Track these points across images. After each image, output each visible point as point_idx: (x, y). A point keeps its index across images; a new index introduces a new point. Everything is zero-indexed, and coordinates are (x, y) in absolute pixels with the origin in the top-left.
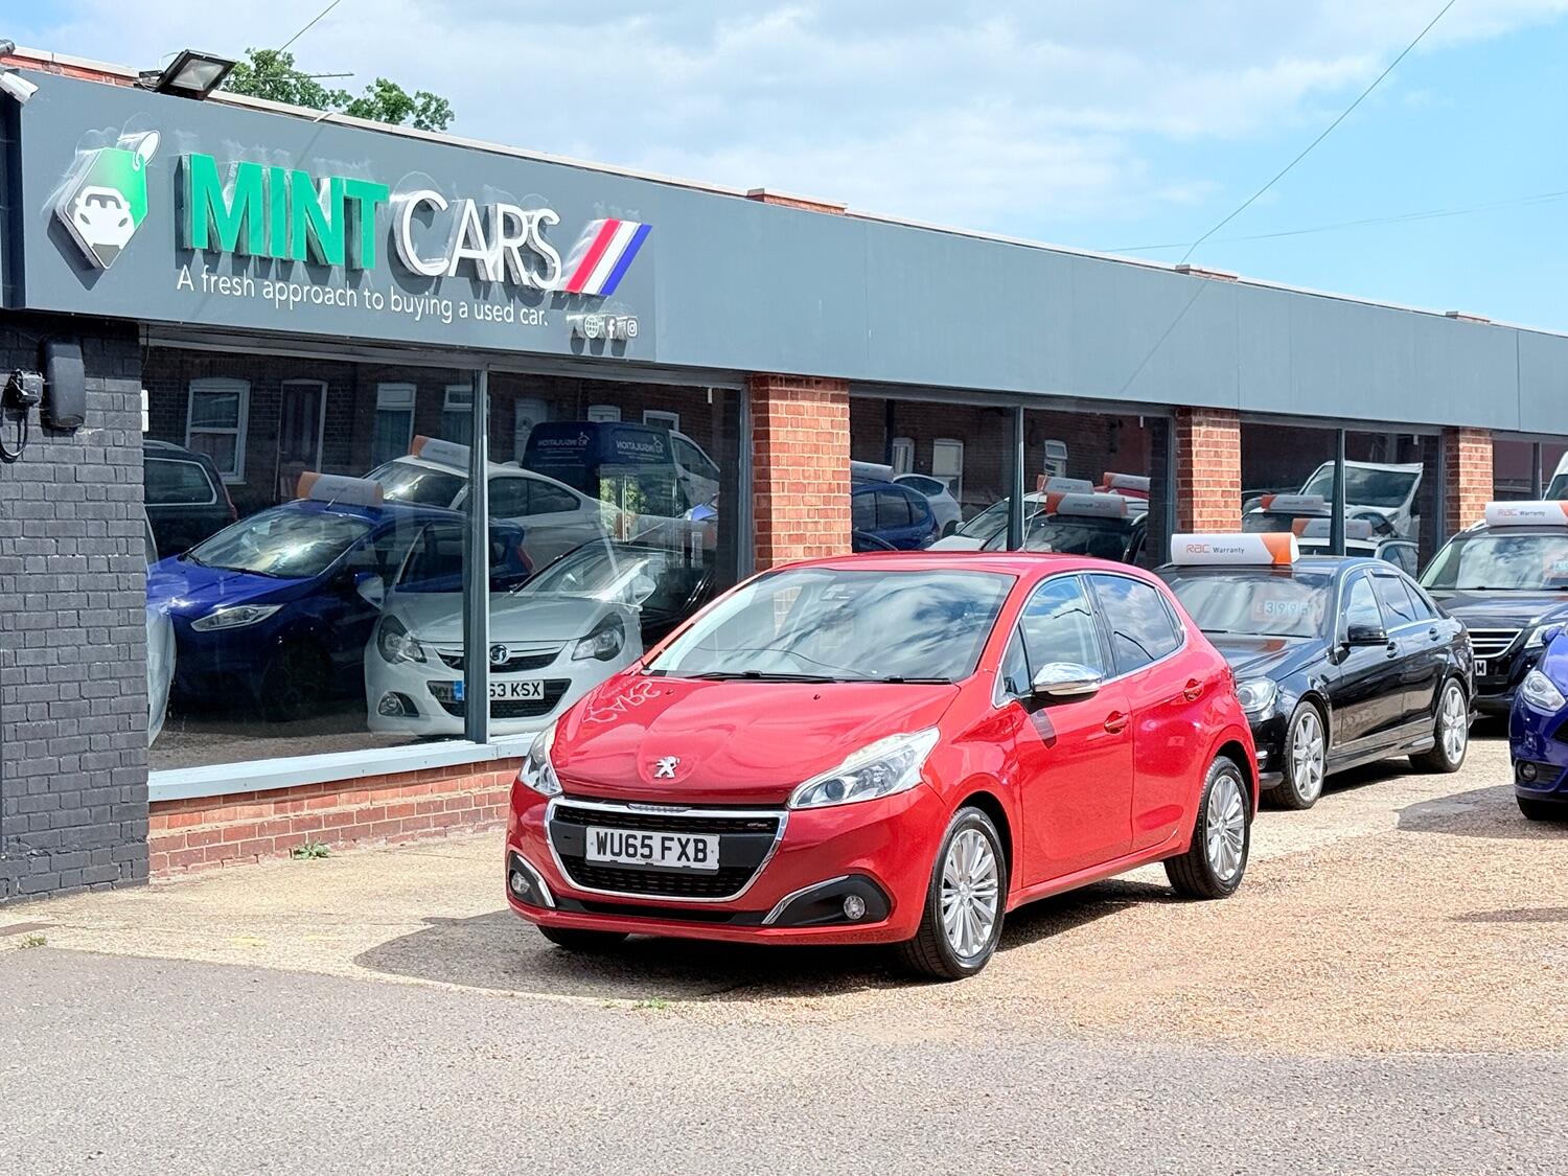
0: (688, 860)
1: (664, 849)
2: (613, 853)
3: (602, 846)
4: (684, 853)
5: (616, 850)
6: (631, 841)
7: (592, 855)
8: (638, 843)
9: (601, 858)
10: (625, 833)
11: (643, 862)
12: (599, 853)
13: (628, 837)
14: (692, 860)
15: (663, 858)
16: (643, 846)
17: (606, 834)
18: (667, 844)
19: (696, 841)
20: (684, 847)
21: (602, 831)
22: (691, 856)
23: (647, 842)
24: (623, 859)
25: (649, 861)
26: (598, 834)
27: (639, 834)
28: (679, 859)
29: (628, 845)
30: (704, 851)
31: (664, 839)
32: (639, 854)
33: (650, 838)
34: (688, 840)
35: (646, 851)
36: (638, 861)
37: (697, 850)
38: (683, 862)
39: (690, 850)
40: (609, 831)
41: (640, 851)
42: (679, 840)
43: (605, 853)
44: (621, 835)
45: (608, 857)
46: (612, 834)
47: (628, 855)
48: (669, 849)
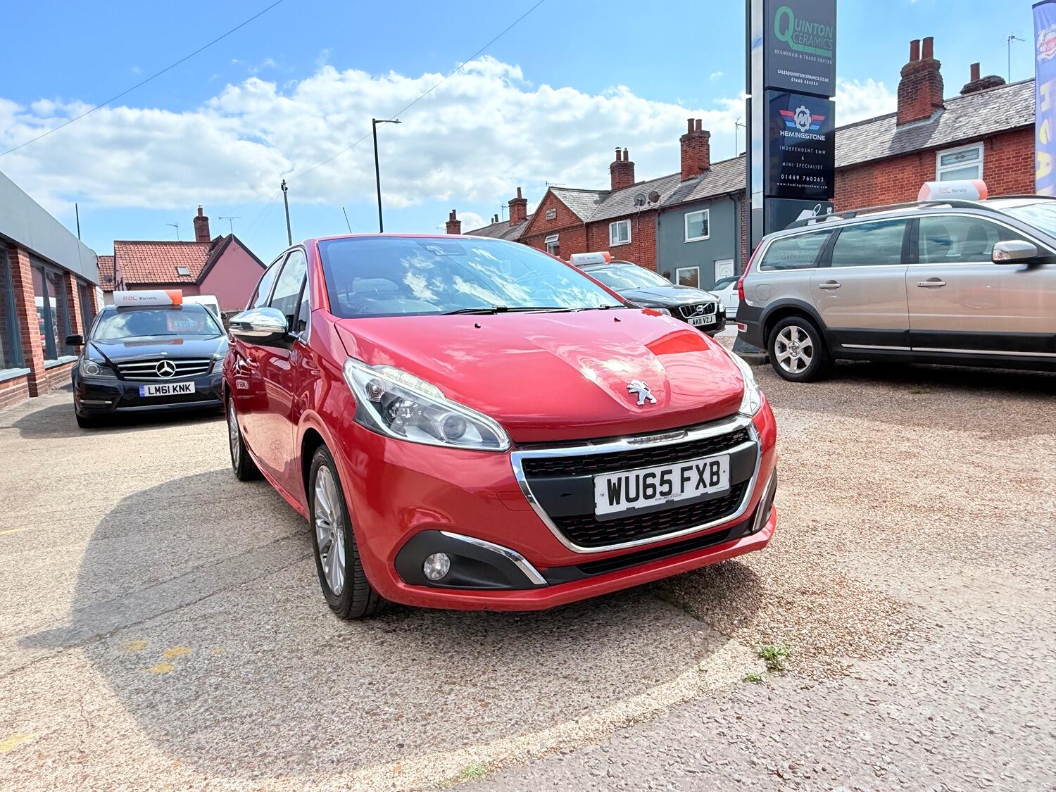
0: (705, 486)
1: (684, 480)
2: (629, 500)
3: (614, 494)
4: (701, 480)
5: (632, 494)
6: (649, 481)
7: (603, 507)
8: (657, 481)
9: (616, 508)
10: (642, 472)
11: (663, 501)
12: (611, 504)
13: (646, 476)
14: (708, 485)
15: (682, 491)
16: (662, 483)
17: (620, 479)
18: (686, 474)
19: (712, 464)
20: (701, 473)
21: (614, 477)
22: (708, 481)
23: (666, 477)
24: (642, 503)
25: (669, 498)
26: (609, 481)
27: (658, 470)
28: (697, 488)
29: (646, 486)
30: (717, 473)
31: (683, 470)
32: (658, 494)
33: (670, 472)
34: (705, 465)
35: (666, 488)
36: (658, 501)
37: (712, 474)
38: (702, 490)
39: (707, 476)
40: (623, 475)
41: (659, 489)
42: (697, 467)
43: (618, 503)
44: (637, 477)
45: (624, 506)
46: (627, 478)
47: (646, 497)
48: (688, 479)
